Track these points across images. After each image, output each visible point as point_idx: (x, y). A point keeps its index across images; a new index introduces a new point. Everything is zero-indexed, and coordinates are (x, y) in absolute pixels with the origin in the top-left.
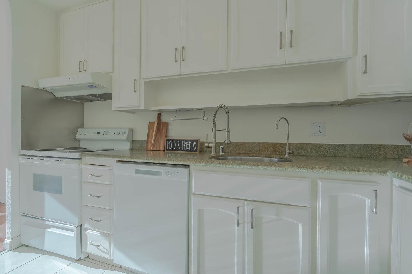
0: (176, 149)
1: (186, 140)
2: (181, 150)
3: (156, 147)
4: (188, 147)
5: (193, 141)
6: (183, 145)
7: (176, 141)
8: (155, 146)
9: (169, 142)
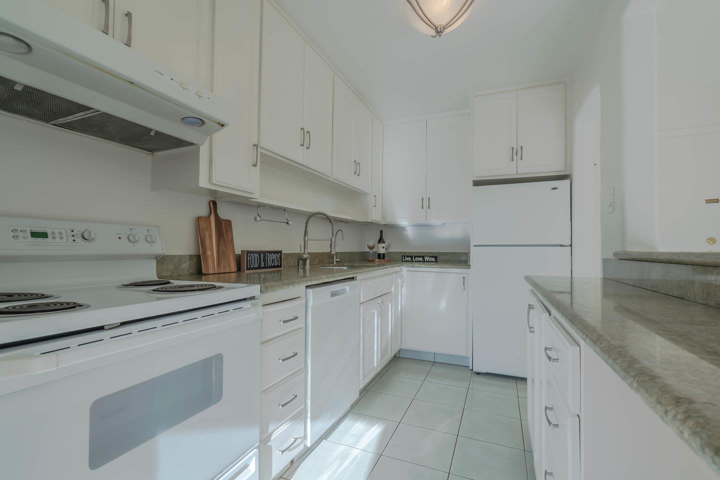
0: (259, 267)
1: (270, 252)
2: (265, 267)
3: (224, 267)
4: (273, 262)
5: (275, 252)
6: (267, 259)
7: (259, 253)
8: (222, 266)
9: (250, 256)
